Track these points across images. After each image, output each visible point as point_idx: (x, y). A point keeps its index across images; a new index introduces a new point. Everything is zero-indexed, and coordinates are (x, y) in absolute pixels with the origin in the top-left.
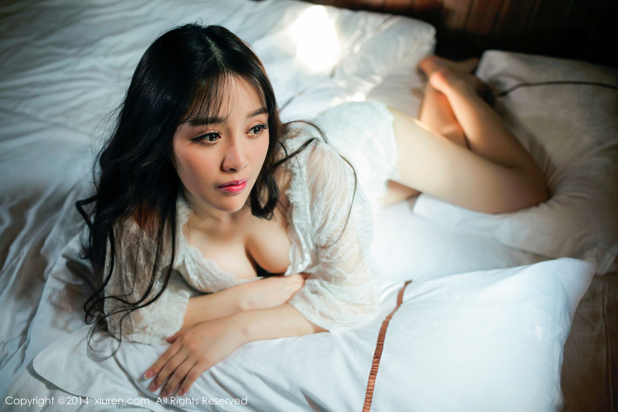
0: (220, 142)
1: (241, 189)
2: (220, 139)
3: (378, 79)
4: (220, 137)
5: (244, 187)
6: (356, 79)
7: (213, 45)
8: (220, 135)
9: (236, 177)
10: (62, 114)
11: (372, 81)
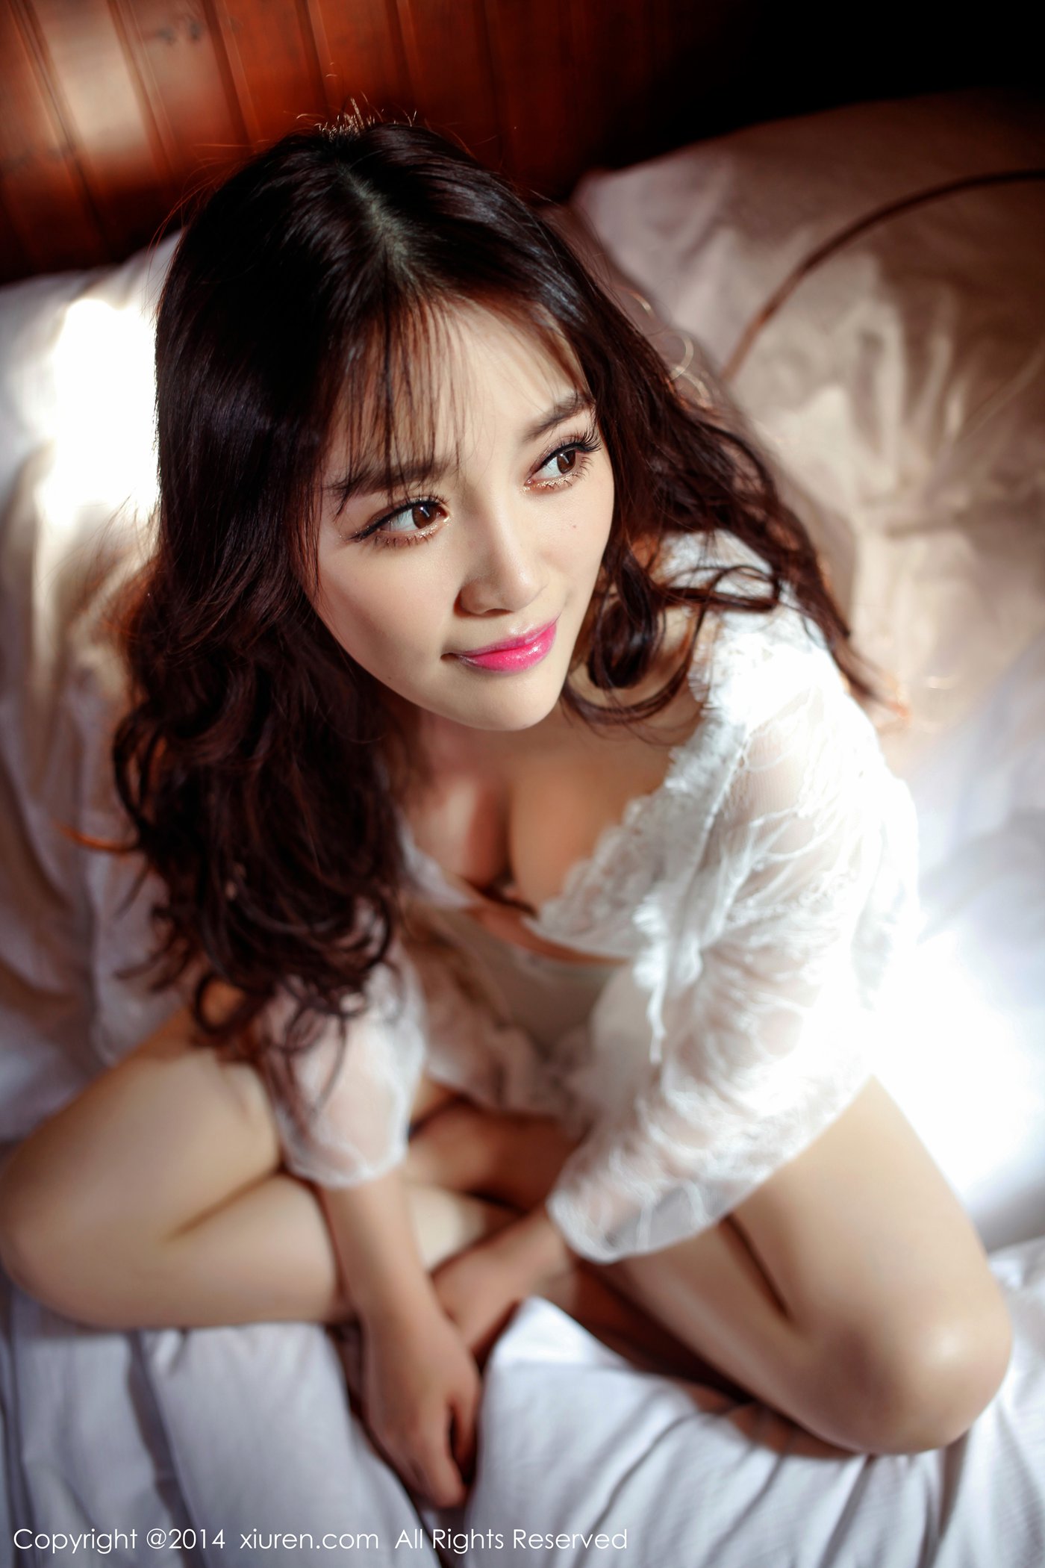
0: (447, 526)
1: (536, 656)
2: (445, 520)
4: (444, 514)
5: (546, 650)
7: (374, 208)
8: (444, 506)
9: (513, 627)
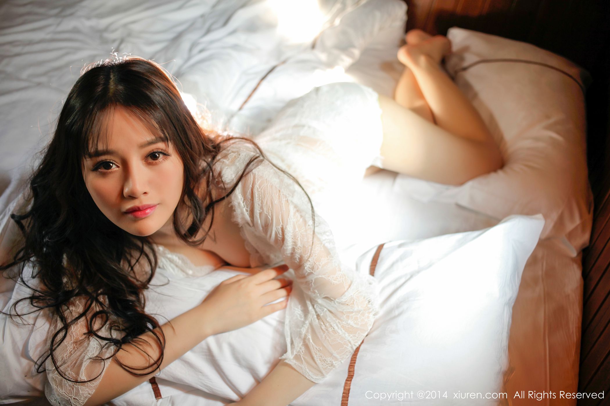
3: (357, 52)
6: (336, 52)
10: (45, 74)
11: (351, 55)
